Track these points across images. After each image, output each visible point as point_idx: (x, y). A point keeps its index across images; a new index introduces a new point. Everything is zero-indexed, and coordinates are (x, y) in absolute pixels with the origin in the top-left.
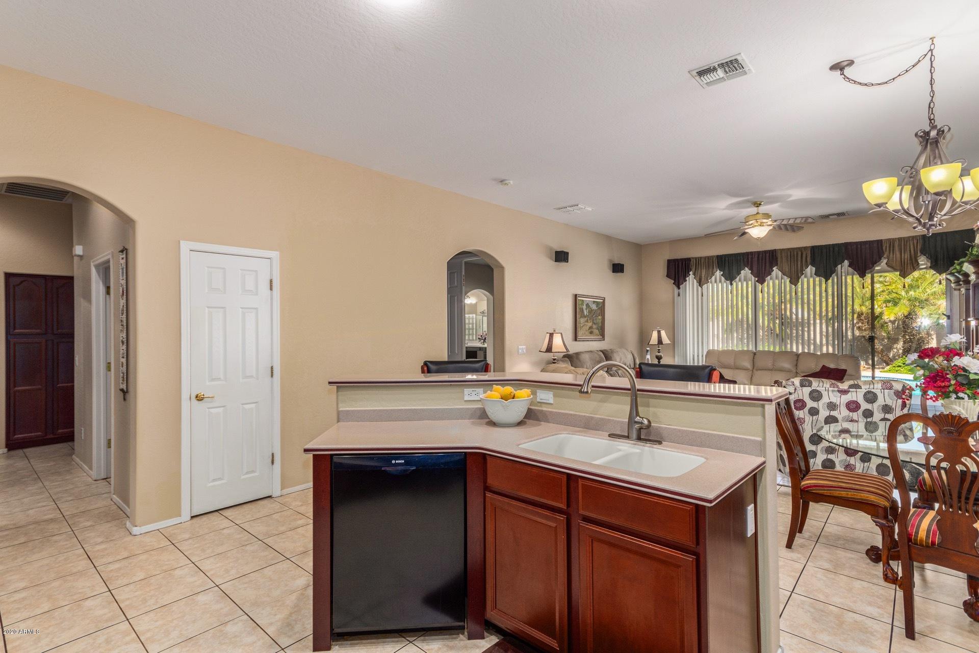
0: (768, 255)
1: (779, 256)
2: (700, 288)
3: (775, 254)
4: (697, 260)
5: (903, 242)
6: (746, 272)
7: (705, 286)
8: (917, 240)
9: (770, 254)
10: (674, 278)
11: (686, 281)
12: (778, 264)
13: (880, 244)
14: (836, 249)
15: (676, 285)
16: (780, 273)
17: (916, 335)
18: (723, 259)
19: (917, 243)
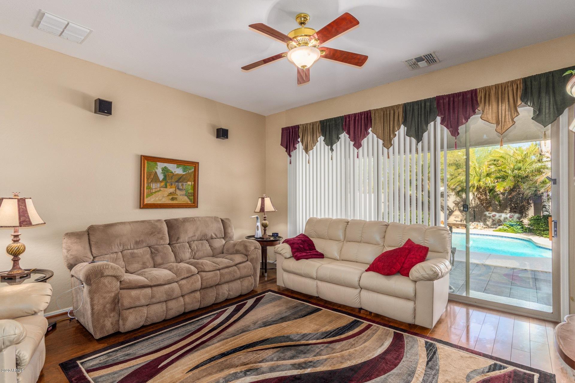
0: (363, 117)
1: (373, 116)
2: (307, 155)
3: (369, 114)
4: (304, 126)
5: (500, 90)
6: (344, 136)
7: (311, 152)
8: (517, 85)
9: (365, 115)
10: (285, 146)
11: (296, 148)
12: (372, 126)
13: (474, 94)
14: (428, 104)
15: (287, 153)
16: (375, 136)
17: (519, 203)
18: (325, 124)
19: (517, 88)
